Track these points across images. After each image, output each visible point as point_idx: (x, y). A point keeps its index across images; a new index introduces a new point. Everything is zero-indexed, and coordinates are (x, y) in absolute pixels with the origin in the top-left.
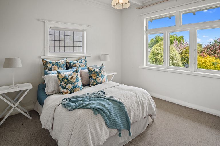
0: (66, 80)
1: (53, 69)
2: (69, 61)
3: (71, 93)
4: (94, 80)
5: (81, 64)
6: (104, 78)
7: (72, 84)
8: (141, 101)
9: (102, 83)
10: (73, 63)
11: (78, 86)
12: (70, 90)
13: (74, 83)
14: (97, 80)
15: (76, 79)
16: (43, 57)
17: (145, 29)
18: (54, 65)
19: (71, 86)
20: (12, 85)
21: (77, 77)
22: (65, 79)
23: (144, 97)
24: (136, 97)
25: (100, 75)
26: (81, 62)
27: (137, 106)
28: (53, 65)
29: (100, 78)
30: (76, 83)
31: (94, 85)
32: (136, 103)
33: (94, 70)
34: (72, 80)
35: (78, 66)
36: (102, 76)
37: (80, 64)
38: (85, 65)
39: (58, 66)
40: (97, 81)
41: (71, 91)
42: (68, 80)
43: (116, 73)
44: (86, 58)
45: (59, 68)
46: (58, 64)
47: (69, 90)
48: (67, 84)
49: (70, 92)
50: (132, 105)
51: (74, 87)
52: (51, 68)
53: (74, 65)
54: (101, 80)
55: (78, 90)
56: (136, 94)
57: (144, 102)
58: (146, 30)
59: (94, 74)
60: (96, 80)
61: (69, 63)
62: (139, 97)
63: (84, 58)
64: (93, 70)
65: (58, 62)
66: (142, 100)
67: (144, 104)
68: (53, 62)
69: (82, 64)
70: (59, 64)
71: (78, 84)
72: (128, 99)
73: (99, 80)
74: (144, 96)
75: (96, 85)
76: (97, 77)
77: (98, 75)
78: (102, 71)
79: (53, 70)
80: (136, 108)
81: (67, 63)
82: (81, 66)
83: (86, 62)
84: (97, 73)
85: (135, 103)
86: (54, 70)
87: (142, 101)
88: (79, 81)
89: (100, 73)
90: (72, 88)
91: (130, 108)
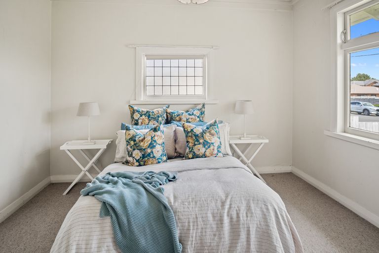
0: (132, 143)
1: (140, 121)
2: (170, 111)
3: (140, 165)
4: (189, 149)
5: (191, 117)
6: (209, 147)
7: (141, 150)
8: (235, 216)
9: (204, 156)
10: (175, 114)
11: (151, 156)
12: (137, 161)
13: (144, 149)
14: (195, 150)
15: (150, 142)
16: (132, 102)
17: (339, 41)
18: (143, 116)
19: (140, 154)
20: (88, 140)
21: (152, 139)
22: (132, 140)
23: (249, 209)
24: (219, 204)
25: (201, 141)
26: (191, 114)
27: (214, 226)
28: (141, 116)
29: (201, 146)
30: (149, 151)
31: (189, 159)
32: (214, 217)
33: (192, 130)
34: (142, 144)
35: (186, 120)
36: (205, 143)
37: (188, 117)
38: (198, 119)
39: (148, 118)
40: (194, 152)
41: (139, 162)
42: (135, 143)
43: (267, 141)
44: (206, 106)
45: (150, 120)
46: (149, 115)
47: (136, 159)
48: (134, 149)
49: (137, 164)
50: (200, 219)
51: (144, 156)
52: (137, 121)
53: (178, 118)
54: (202, 150)
55: (152, 163)
56: (227, 197)
57: (242, 221)
58: (345, 41)
59: (191, 137)
60: (192, 149)
61: (169, 113)
62: (231, 205)
63: (200, 107)
64: (189, 130)
65: (149, 112)
66: (238, 214)
67: (241, 226)
68: (142, 111)
69: (193, 117)
70: (151, 114)
71: (152, 152)
72: (196, 203)
73: (199, 150)
74: (252, 206)
75: (192, 158)
76: (195, 145)
77: (198, 141)
78: (208, 134)
79: (140, 123)
80: (208, 230)
81: (168, 114)
82: (190, 120)
83: (202, 113)
84: (196, 136)
85: (210, 218)
86: (142, 123)
87: (238, 217)
88: (155, 146)
89: (203, 136)
90: (141, 157)
91: (189, 226)
